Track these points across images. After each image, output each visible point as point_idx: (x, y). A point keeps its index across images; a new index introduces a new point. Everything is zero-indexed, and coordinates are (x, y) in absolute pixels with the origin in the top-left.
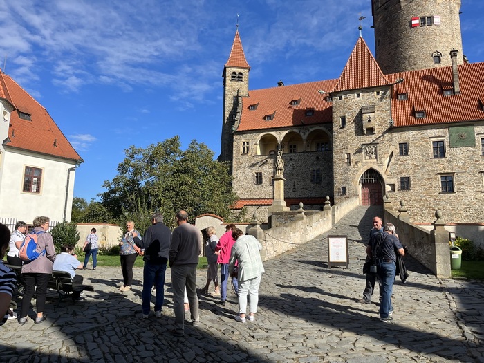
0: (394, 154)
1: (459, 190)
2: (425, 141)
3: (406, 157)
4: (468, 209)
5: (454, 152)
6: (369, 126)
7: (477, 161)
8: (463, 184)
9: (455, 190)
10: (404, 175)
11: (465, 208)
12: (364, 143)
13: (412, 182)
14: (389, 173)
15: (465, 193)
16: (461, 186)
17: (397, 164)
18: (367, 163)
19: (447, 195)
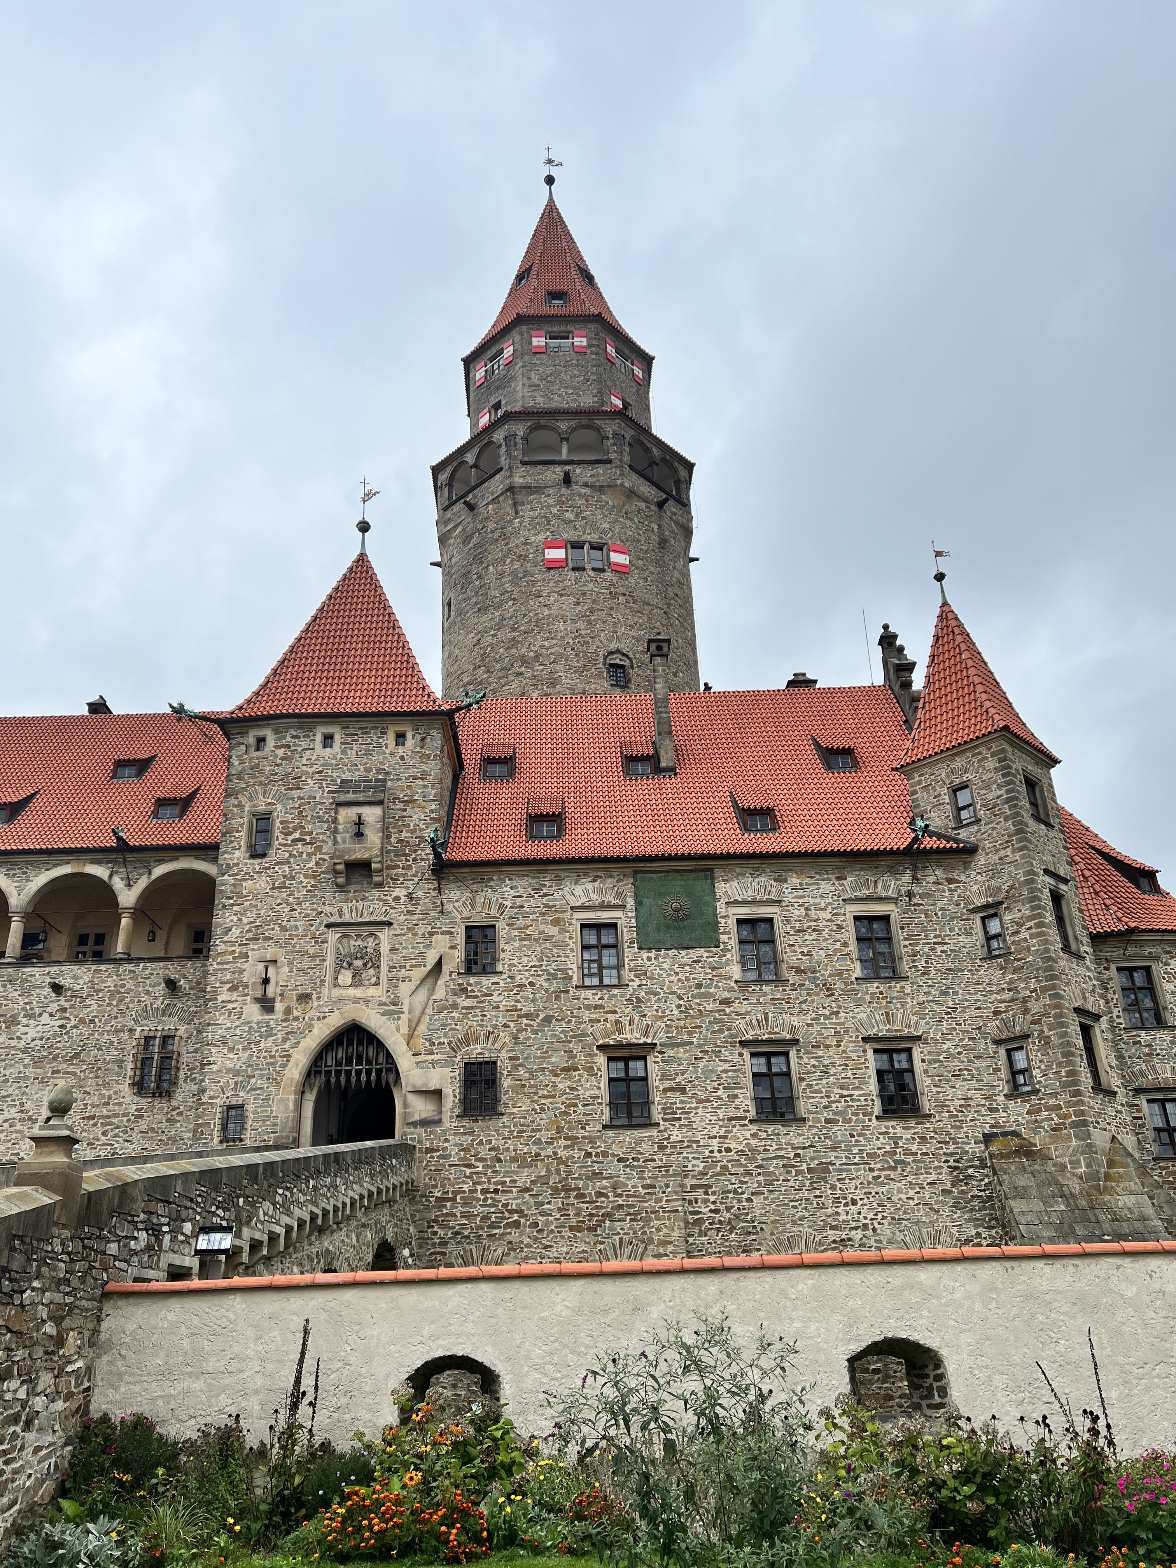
0: (445, 969)
1: (671, 1116)
2: (556, 922)
3: (486, 981)
4: (700, 1194)
5: (652, 968)
6: (359, 855)
7: (726, 1002)
8: (683, 1091)
9: (657, 1115)
10: (476, 1051)
11: (694, 1187)
12: (335, 919)
13: (506, 1083)
14: (420, 1043)
15: (690, 1127)
16: (676, 1098)
17: (455, 1006)
18: (341, 1000)
19: (629, 1136)
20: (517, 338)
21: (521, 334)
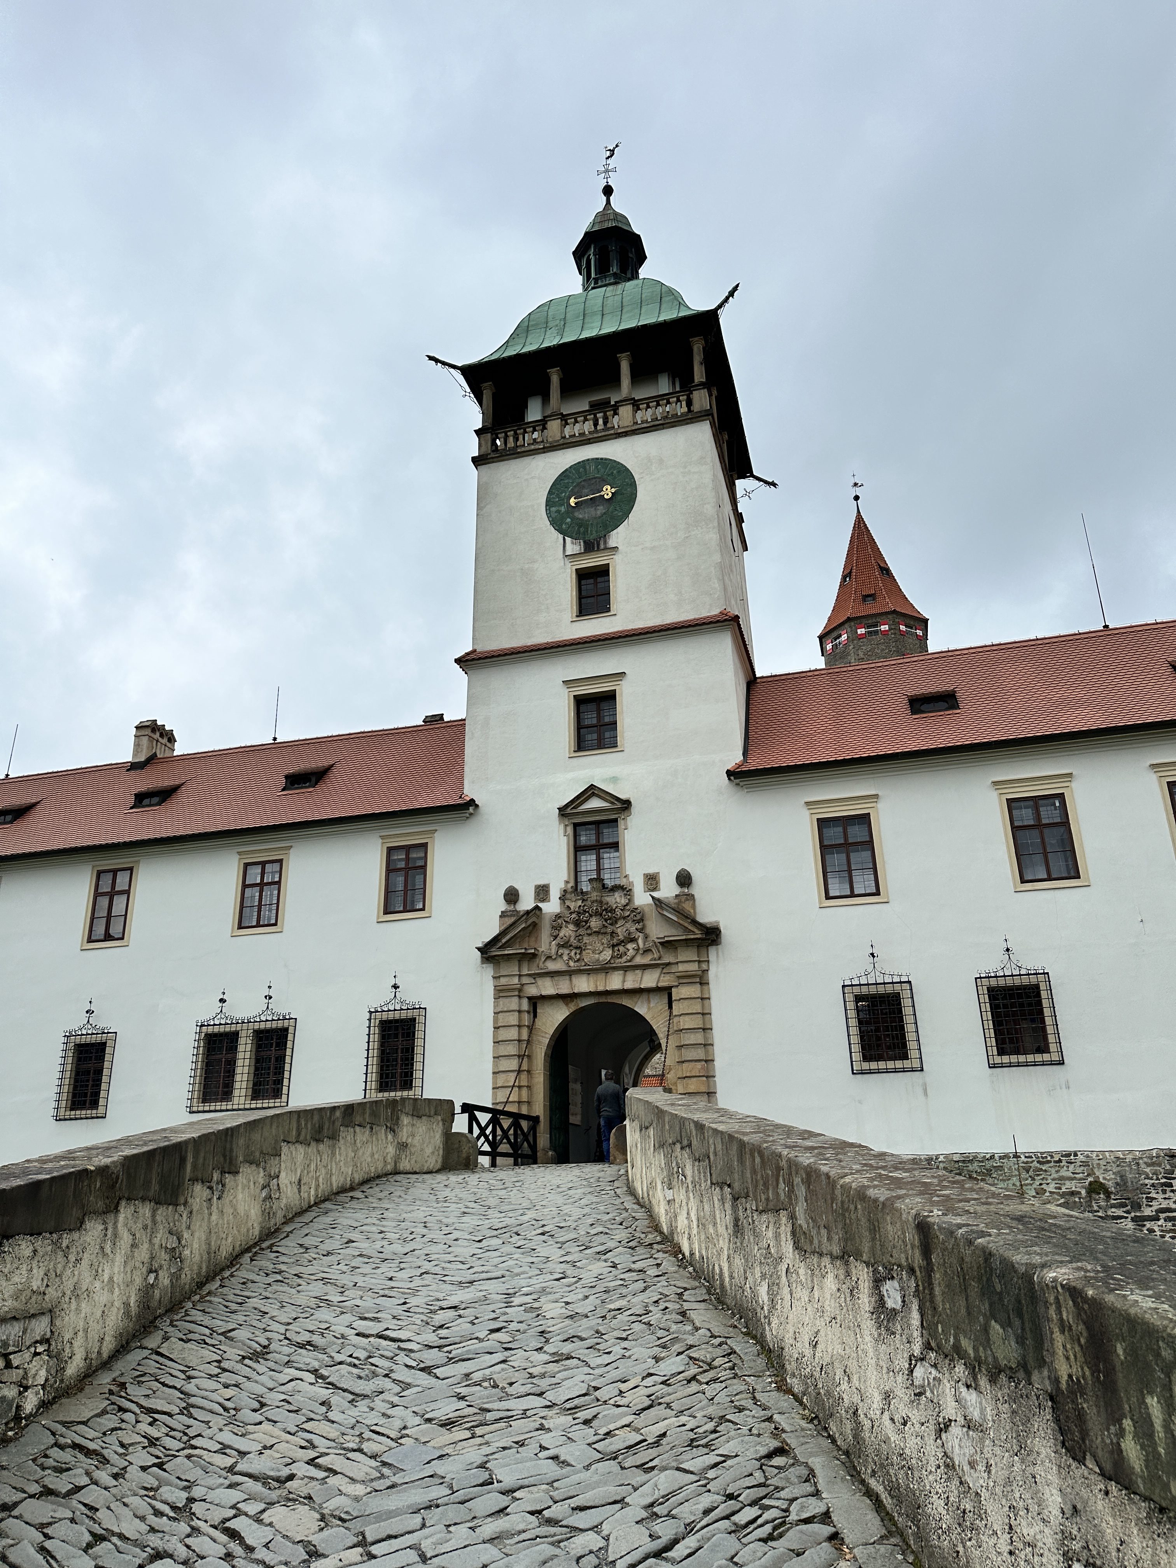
20: (849, 630)
21: (850, 627)
